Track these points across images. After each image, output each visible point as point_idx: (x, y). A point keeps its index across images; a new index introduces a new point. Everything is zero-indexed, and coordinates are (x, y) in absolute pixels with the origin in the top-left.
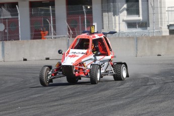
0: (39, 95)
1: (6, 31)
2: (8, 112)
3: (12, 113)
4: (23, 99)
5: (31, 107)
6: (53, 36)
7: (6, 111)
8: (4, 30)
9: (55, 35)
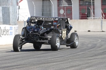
0: (83, 53)
1: (65, 14)
2: (63, 62)
3: (65, 63)
4: (73, 55)
5: (77, 60)
6: (93, 18)
7: (62, 61)
8: (64, 14)
9: (94, 17)
